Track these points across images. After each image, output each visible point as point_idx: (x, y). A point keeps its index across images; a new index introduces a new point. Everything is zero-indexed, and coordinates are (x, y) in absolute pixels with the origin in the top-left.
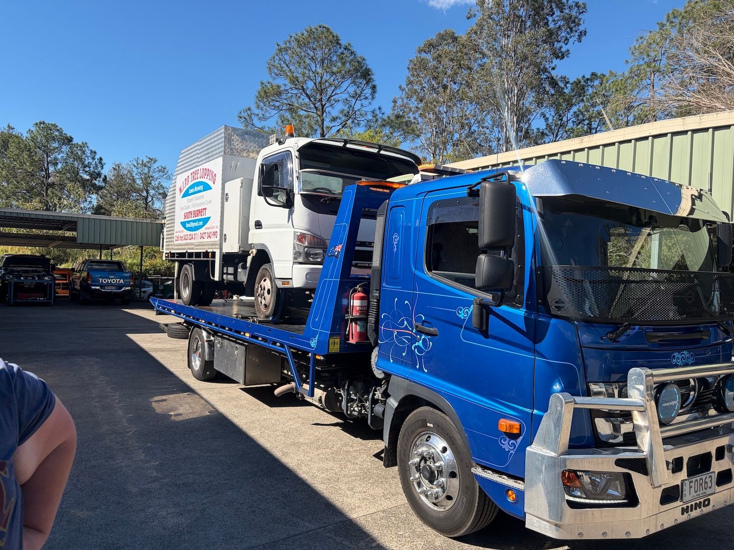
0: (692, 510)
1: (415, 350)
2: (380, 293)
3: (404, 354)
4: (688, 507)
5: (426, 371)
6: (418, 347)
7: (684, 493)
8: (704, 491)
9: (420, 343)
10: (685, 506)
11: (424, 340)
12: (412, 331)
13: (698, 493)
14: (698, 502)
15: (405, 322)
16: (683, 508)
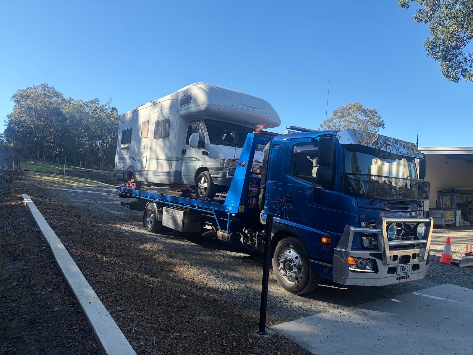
0: (401, 279)
1: (283, 210)
2: (266, 185)
3: (278, 212)
4: (399, 277)
5: (289, 219)
6: (285, 209)
7: (398, 270)
8: (407, 271)
9: (286, 207)
10: (398, 277)
11: (289, 205)
12: (282, 202)
13: (404, 272)
14: (404, 276)
15: (279, 198)
16: (397, 277)
